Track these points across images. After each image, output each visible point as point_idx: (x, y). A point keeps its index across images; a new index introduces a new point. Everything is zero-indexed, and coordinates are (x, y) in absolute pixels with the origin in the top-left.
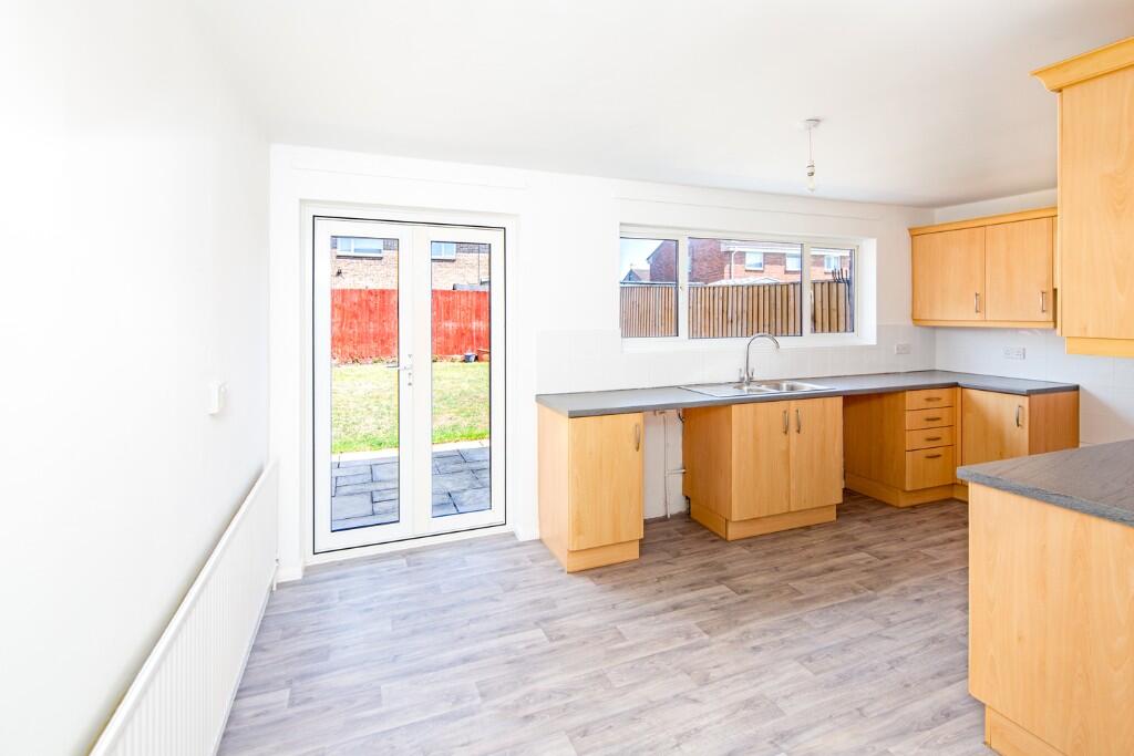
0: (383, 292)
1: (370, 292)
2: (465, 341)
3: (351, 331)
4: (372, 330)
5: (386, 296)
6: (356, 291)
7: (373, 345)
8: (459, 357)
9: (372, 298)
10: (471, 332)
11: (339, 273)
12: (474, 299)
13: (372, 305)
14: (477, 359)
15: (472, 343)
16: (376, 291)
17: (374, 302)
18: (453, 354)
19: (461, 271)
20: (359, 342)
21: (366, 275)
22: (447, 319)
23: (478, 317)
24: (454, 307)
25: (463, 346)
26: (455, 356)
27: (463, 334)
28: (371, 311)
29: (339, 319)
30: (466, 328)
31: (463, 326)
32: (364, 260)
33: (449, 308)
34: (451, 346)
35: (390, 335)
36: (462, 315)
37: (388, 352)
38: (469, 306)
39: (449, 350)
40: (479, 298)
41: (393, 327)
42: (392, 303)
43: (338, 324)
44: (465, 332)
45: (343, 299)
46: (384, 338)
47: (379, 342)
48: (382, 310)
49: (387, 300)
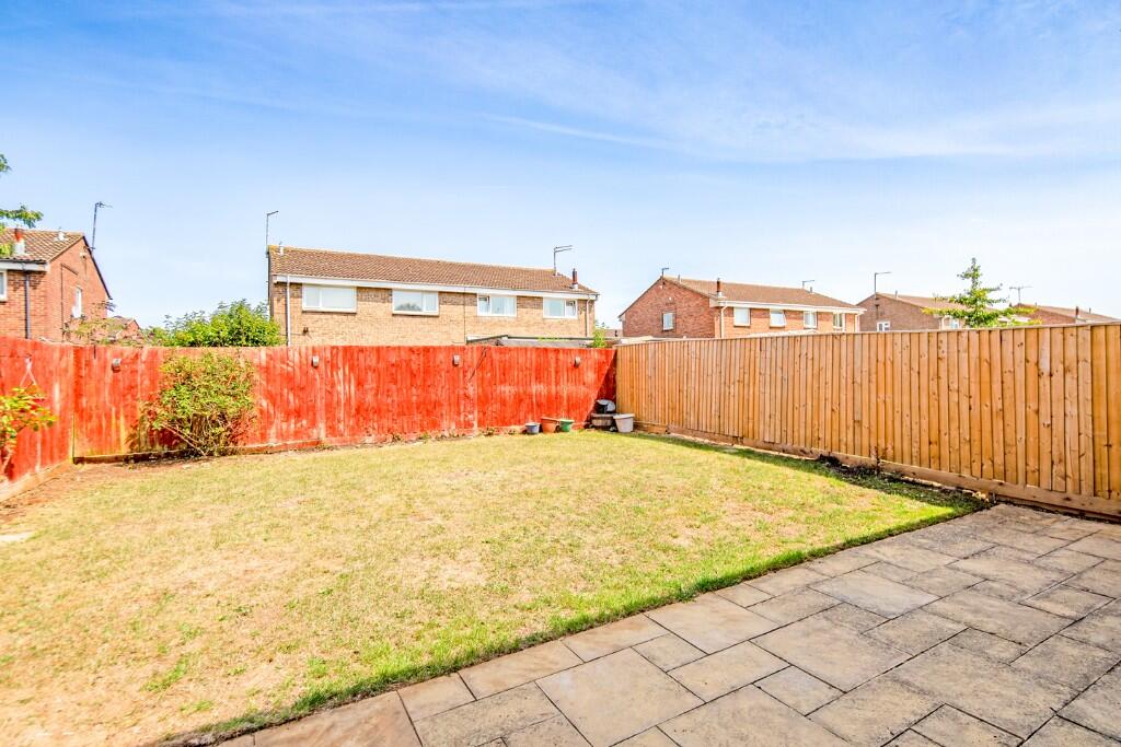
0: (427, 350)
1: (411, 350)
2: (524, 407)
3: (389, 401)
4: (414, 398)
5: (431, 355)
6: (394, 348)
7: (417, 418)
8: (518, 428)
9: (413, 357)
10: (530, 396)
11: (305, 332)
12: (534, 356)
13: (414, 367)
14: (541, 430)
15: (532, 412)
16: (418, 349)
17: (417, 362)
18: (509, 424)
19: (445, 329)
20: (399, 415)
21: (337, 334)
22: (503, 382)
23: (538, 379)
24: (510, 367)
25: (522, 415)
26: (513, 427)
27: (521, 401)
28: (412, 373)
29: (374, 385)
30: (525, 393)
31: (521, 391)
32: (335, 316)
33: (504, 369)
34: (508, 415)
35: (437, 404)
36: (520, 377)
37: (435, 425)
38: (528, 366)
39: (507, 420)
40: (538, 356)
41: (440, 392)
42: (438, 363)
43: (373, 392)
44: (524, 397)
45: (379, 358)
46: (429, 407)
47: (425, 413)
48: (427, 371)
49: (432, 360)
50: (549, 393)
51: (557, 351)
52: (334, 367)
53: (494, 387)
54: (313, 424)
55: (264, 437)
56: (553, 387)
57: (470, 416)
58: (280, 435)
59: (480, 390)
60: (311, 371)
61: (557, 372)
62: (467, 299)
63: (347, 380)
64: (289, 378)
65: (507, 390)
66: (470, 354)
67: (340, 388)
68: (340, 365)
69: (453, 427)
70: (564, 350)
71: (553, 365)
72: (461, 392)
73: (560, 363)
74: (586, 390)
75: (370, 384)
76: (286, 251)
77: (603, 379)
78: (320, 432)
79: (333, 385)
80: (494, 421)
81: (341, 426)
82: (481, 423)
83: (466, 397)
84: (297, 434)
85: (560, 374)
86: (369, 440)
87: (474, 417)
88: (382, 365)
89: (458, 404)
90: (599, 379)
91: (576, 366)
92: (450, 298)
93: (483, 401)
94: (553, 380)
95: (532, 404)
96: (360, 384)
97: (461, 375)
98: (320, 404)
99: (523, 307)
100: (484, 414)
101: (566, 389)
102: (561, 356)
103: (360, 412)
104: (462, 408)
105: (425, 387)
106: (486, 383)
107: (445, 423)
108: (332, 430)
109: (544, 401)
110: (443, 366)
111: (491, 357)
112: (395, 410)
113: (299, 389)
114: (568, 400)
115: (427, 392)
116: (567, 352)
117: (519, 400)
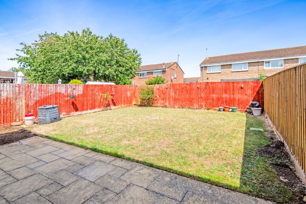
2: (220, 102)
3: (181, 97)
4: (187, 97)
8: (218, 109)
10: (223, 98)
11: (208, 79)
12: (224, 85)
14: (224, 110)
17: (188, 87)
21: (216, 79)
22: (213, 93)
23: (226, 93)
24: (215, 88)
25: (219, 104)
26: (216, 108)
28: (187, 90)
30: (220, 97)
31: (219, 96)
32: (215, 74)
33: (213, 89)
34: (215, 104)
35: (193, 99)
36: (219, 92)
37: (192, 105)
38: (222, 88)
39: (214, 105)
40: (226, 84)
41: (194, 96)
42: (193, 87)
43: (178, 95)
44: (220, 98)
45: (179, 87)
46: (191, 100)
47: (189, 101)
48: (190, 90)
49: (192, 86)
50: (230, 97)
51: (233, 83)
52: (170, 89)
53: (210, 95)
54: (166, 102)
55: (158, 104)
56: (232, 96)
57: (202, 103)
58: (160, 104)
59: (205, 96)
60: (166, 90)
61: (233, 90)
62: (260, 64)
63: (173, 92)
64: (162, 91)
65: (214, 96)
66: (202, 85)
67: (171, 94)
68: (172, 88)
69: (197, 106)
70: (236, 82)
71: (232, 88)
72: (200, 96)
73: (235, 87)
74: (247, 97)
75: (177, 93)
76: (209, 58)
77: (255, 93)
78: (167, 104)
79: (170, 93)
80: (210, 105)
81: (171, 103)
82: (205, 106)
83: (201, 97)
84: (163, 104)
85: (235, 91)
86: (176, 107)
87: (203, 104)
88: (180, 88)
89: (199, 99)
90: (254, 93)
91: (242, 88)
92: (252, 64)
93: (206, 99)
94: (232, 93)
95: (223, 101)
96: (175, 93)
97: (200, 91)
98: (167, 97)
99: (287, 63)
100: (207, 103)
101: (237, 96)
102: (235, 85)
103: (175, 100)
104: (200, 101)
105: (190, 94)
106: (207, 93)
107: (195, 105)
108: (169, 103)
109: (228, 100)
110: (195, 88)
111: (209, 85)
112: (183, 100)
113: (164, 94)
114: (239, 100)
115: (190, 96)
116: (238, 83)
117: (218, 99)
